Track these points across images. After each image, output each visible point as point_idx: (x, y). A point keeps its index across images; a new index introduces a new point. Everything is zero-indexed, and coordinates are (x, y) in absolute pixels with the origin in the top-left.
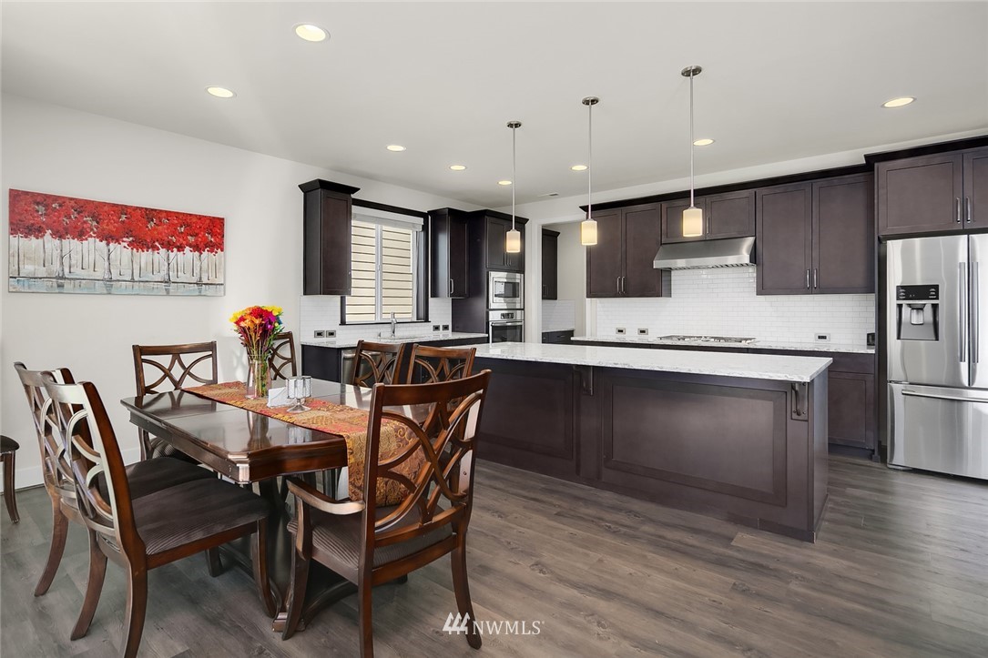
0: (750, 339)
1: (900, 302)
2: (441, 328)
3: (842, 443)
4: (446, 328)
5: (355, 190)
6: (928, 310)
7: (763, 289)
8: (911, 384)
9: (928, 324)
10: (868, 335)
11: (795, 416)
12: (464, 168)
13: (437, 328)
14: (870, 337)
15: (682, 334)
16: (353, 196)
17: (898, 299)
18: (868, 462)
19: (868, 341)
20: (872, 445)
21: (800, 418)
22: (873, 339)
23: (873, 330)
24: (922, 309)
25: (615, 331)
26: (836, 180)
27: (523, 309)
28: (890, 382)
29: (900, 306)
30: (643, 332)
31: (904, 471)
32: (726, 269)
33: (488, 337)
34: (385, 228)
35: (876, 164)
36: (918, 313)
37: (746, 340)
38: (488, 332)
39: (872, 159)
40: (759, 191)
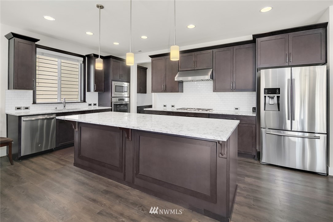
0: (211, 109)
1: (265, 95)
2: (92, 105)
3: (243, 152)
4: (95, 105)
5: (37, 40)
6: (276, 98)
7: (215, 90)
8: (269, 129)
9: (275, 104)
10: (253, 108)
11: (220, 155)
12: (92, 34)
13: (90, 105)
14: (254, 109)
15: (186, 107)
16: (36, 43)
17: (265, 94)
18: (252, 161)
19: (253, 110)
20: (255, 153)
21: (223, 156)
22: (255, 110)
23: (255, 106)
24: (273, 98)
25: (163, 106)
26: (242, 46)
27: (130, 97)
28: (261, 128)
29: (265, 97)
30: (173, 106)
31: (266, 165)
32: (203, 82)
33: (112, 109)
34: (62, 61)
35: (257, 39)
36: (272, 99)
37: (209, 110)
38: (112, 106)
39: (256, 37)
40: (215, 50)
